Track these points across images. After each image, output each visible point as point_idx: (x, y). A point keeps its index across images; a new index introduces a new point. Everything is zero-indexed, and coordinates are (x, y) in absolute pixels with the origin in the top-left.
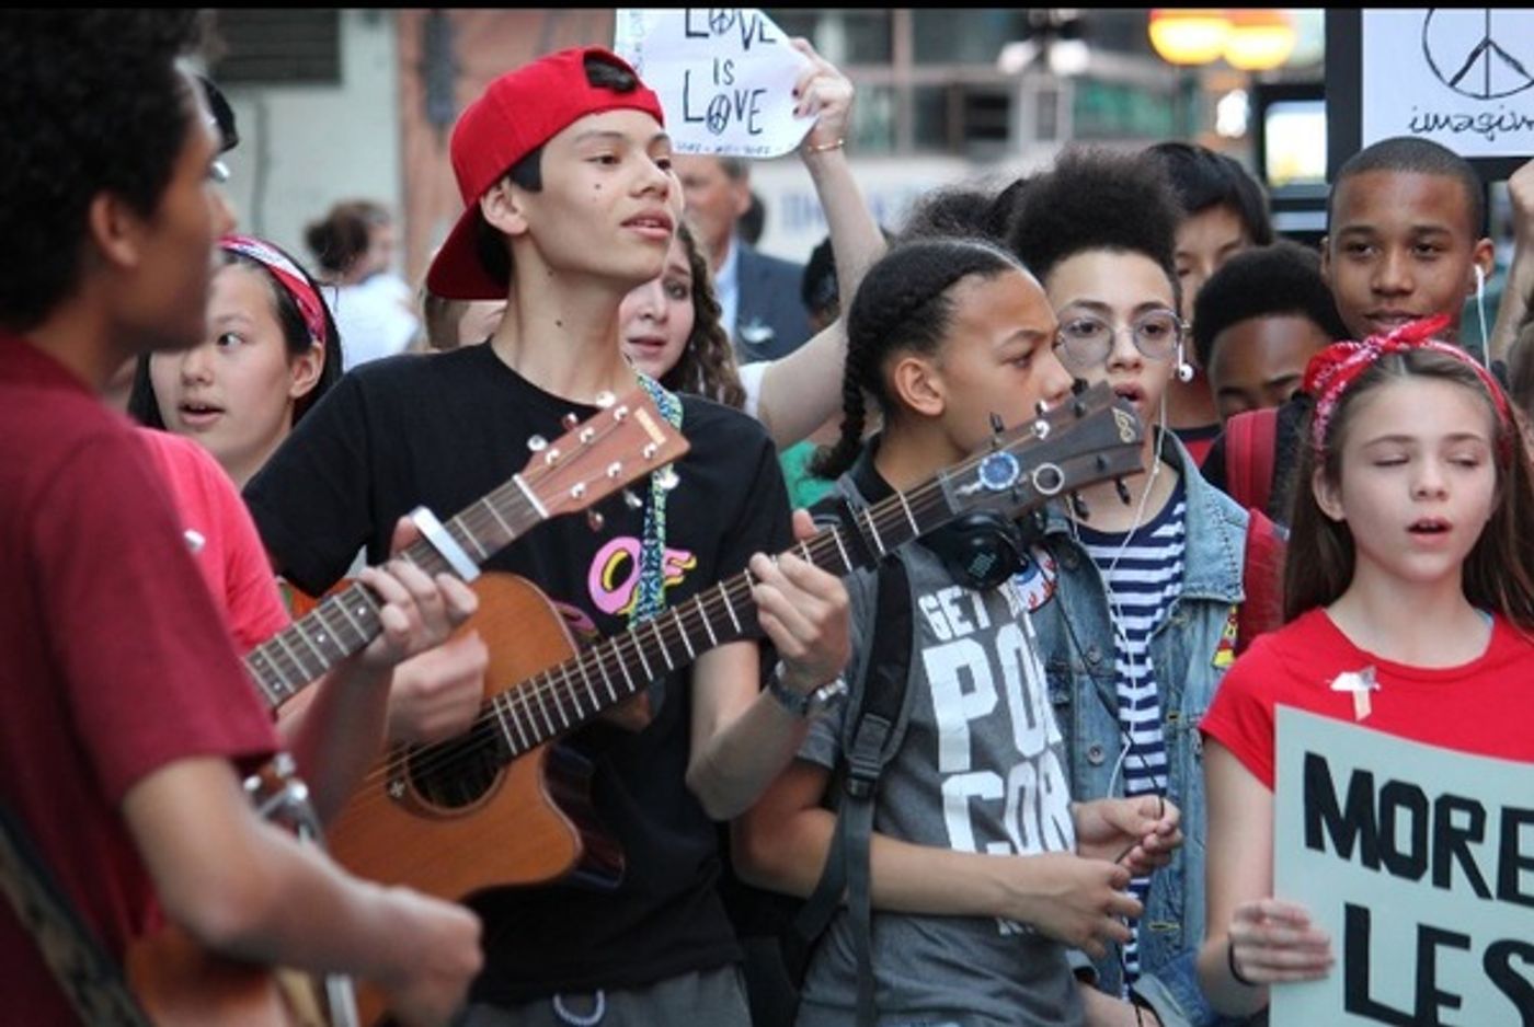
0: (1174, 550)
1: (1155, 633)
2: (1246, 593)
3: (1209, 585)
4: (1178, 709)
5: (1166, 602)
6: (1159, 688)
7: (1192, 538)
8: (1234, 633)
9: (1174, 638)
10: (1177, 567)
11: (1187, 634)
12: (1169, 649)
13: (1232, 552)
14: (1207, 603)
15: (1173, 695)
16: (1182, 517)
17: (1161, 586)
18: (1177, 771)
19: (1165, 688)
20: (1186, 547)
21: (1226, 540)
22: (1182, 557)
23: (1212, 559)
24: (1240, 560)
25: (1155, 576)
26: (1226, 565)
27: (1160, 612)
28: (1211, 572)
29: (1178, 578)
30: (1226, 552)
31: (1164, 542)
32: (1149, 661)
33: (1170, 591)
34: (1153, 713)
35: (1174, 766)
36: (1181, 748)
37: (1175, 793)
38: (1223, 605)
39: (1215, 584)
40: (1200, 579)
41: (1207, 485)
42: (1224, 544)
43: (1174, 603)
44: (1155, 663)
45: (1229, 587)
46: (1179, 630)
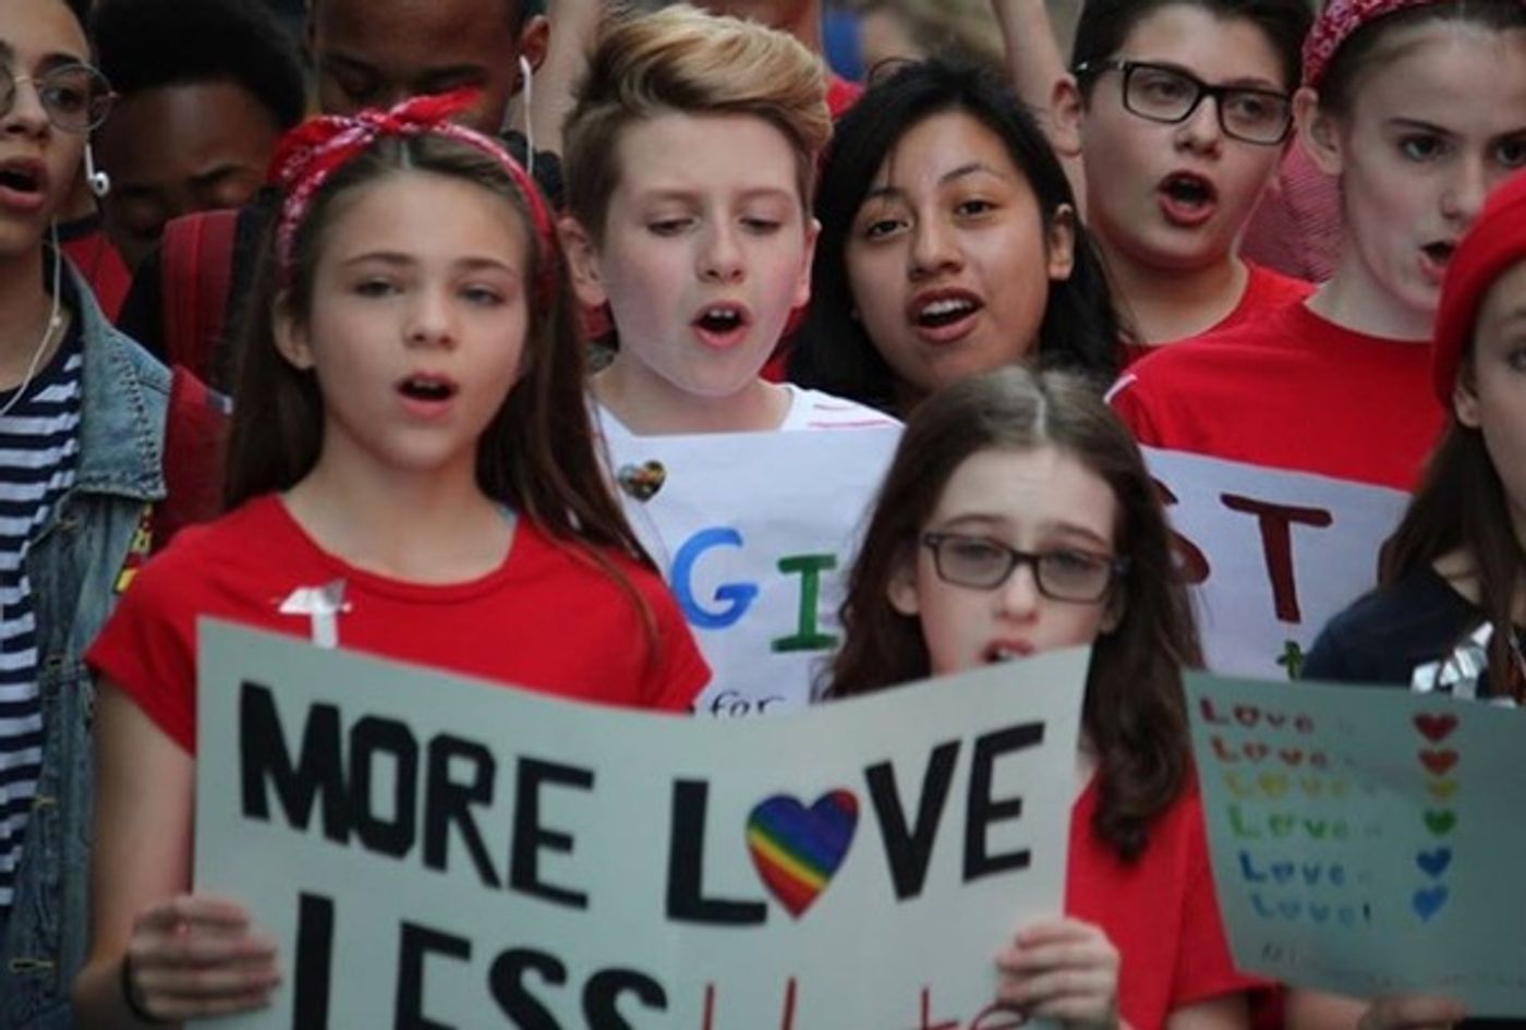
0: (64, 422)
1: (36, 540)
2: (169, 485)
3: (116, 475)
4: (63, 651)
5: (51, 497)
6: (38, 621)
7: (91, 405)
8: (147, 543)
9: (62, 550)
10: (68, 448)
11: (82, 541)
12: (53, 564)
13: (148, 426)
14: (110, 501)
15: (57, 632)
16: (77, 374)
17: (44, 474)
18: (57, 741)
19: (43, 621)
20: (83, 419)
21: (140, 409)
22: (75, 432)
23: (119, 437)
24: (158, 438)
25: (38, 459)
26: (140, 445)
27: (42, 512)
28: (120, 455)
29: (68, 463)
30: (139, 427)
31: (52, 409)
32: (25, 582)
33: (56, 482)
34: (28, 658)
35: (54, 735)
36: (65, 709)
37: (53, 772)
38: (133, 504)
39: (124, 474)
40: (102, 465)
41: (113, 330)
42: (136, 415)
43: (64, 499)
44: (33, 584)
45: (144, 478)
46: (69, 538)
